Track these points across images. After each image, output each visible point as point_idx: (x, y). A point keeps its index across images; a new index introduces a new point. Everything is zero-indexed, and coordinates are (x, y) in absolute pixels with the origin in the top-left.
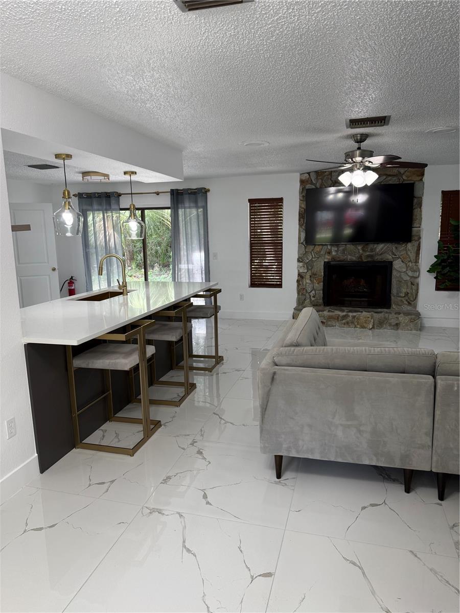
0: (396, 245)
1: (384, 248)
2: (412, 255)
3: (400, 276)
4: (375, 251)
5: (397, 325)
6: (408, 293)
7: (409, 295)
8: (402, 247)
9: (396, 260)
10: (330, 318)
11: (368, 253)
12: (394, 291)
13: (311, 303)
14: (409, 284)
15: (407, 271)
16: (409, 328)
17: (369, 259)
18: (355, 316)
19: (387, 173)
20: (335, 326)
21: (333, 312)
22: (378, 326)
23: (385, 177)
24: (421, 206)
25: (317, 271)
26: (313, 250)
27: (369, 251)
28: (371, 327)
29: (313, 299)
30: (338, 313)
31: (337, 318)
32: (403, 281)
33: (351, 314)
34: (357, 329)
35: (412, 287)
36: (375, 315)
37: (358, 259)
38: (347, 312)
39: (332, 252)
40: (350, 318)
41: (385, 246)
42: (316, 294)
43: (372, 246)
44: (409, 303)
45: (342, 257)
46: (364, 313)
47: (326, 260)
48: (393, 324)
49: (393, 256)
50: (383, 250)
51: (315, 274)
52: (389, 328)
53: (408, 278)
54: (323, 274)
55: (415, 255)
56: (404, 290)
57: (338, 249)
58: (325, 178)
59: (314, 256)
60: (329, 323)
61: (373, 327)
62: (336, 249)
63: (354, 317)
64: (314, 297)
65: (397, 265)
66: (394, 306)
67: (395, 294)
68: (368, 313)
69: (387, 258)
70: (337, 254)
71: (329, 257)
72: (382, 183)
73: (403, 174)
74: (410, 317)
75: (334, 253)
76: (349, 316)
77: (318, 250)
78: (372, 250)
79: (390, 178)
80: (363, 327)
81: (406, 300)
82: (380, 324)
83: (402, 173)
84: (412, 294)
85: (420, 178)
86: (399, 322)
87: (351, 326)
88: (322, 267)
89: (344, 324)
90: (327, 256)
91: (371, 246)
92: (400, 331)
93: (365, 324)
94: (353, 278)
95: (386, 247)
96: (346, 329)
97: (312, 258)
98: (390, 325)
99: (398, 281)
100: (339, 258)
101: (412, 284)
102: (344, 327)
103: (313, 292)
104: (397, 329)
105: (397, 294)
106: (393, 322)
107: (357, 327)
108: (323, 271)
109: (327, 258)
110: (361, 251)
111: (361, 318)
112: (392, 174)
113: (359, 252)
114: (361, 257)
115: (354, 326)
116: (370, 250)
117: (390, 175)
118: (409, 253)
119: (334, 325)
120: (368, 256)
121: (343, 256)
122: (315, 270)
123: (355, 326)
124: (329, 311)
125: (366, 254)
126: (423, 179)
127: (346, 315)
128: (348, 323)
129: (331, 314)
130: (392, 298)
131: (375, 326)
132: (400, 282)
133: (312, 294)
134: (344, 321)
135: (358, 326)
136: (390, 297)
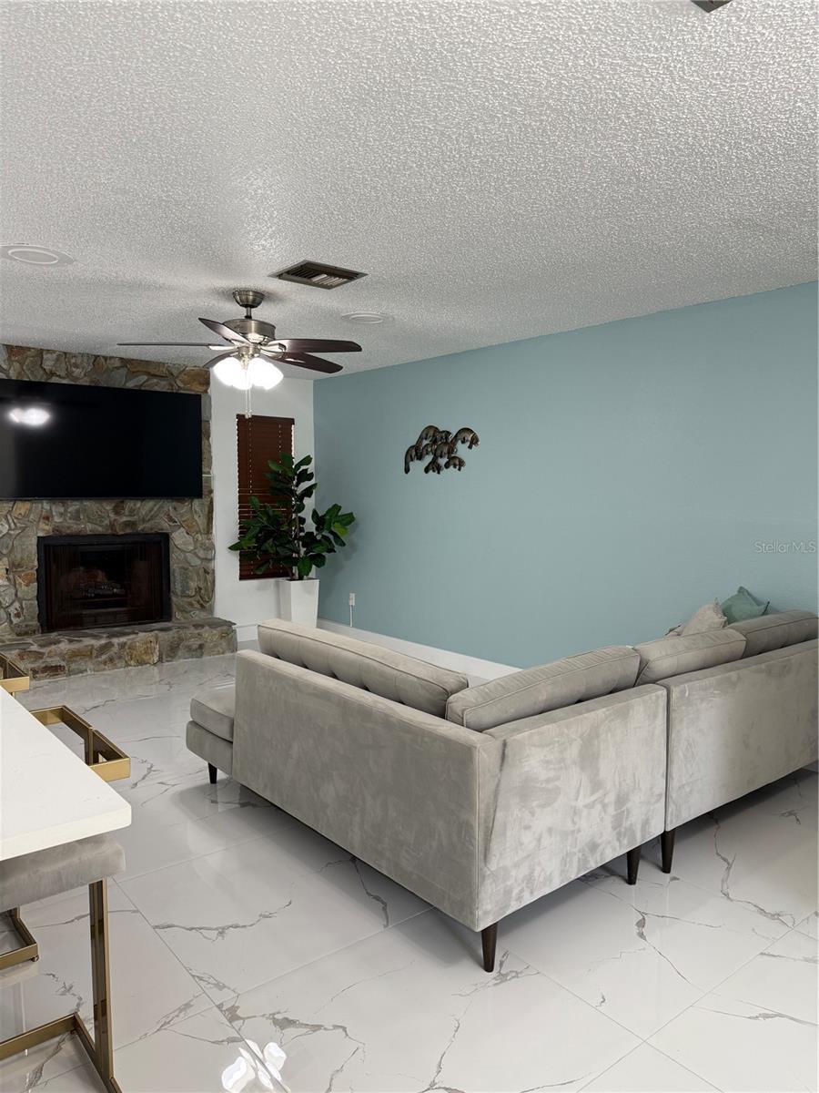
0: (174, 504)
1: (155, 509)
2: (201, 521)
3: (185, 558)
4: (138, 514)
5: (201, 647)
6: (200, 589)
7: (203, 591)
8: (184, 508)
9: (175, 531)
10: (75, 655)
11: (125, 519)
12: (177, 586)
13: (12, 630)
14: (201, 572)
15: (195, 549)
16: (221, 650)
17: (128, 531)
18: (125, 643)
19: (150, 371)
20: (86, 670)
21: (81, 641)
22: (168, 656)
23: (146, 378)
24: (209, 436)
25: (22, 559)
26: (9, 512)
27: (127, 513)
28: (156, 659)
29: (15, 621)
30: (88, 642)
31: (88, 654)
32: (191, 568)
33: (115, 641)
34: (130, 668)
35: (206, 578)
36: (161, 634)
37: (107, 530)
38: (108, 637)
39: (53, 517)
40: (116, 649)
41: (155, 505)
42: (22, 608)
43: (132, 505)
44: (202, 605)
45: (75, 527)
46: (141, 634)
47: (41, 534)
48: (195, 647)
49: (171, 523)
50: (152, 513)
51: (19, 566)
52: (187, 656)
53: (198, 562)
54: (36, 563)
55: (205, 521)
56: (193, 585)
57: (66, 511)
58: (28, 361)
59: (12, 525)
60: (73, 666)
61: (161, 660)
62: (62, 510)
63: (122, 646)
64: (18, 615)
65: (179, 539)
66: (178, 615)
67: (179, 593)
68: (150, 634)
69: (160, 527)
70: (65, 519)
71: (47, 527)
72: (143, 388)
73: (177, 377)
74: (219, 629)
75: (57, 519)
76: (113, 645)
77: (22, 512)
78: (132, 513)
79: (155, 380)
80: (141, 663)
81: (198, 602)
82: (171, 652)
83: (175, 375)
84: (206, 590)
85: (204, 388)
86: (203, 642)
87: (119, 665)
88: (34, 549)
89: (105, 663)
90: (42, 525)
91: (130, 504)
92: (206, 658)
93: (144, 657)
94: (82, 568)
95: (157, 506)
96: (109, 672)
97: (10, 529)
98: (189, 649)
99: (183, 568)
100: (68, 528)
101: (206, 572)
102: (104, 669)
103: (17, 605)
104: (202, 655)
105: (183, 592)
106: (195, 643)
107: (131, 666)
108: (35, 558)
109: (44, 529)
110: (112, 515)
111: (138, 644)
112: (157, 374)
113: (108, 516)
114: (112, 526)
115: (124, 663)
116: (130, 512)
117: (155, 376)
118: (196, 517)
119: (84, 668)
120: (127, 524)
121: (77, 524)
122: (18, 556)
123: (126, 662)
124: (71, 641)
125: (122, 521)
126: (209, 391)
127: (106, 644)
128: (111, 660)
129: (75, 646)
130: (174, 599)
131: (164, 657)
132: (186, 569)
133: (12, 610)
134: (104, 657)
135: (132, 663)
136: (170, 599)
